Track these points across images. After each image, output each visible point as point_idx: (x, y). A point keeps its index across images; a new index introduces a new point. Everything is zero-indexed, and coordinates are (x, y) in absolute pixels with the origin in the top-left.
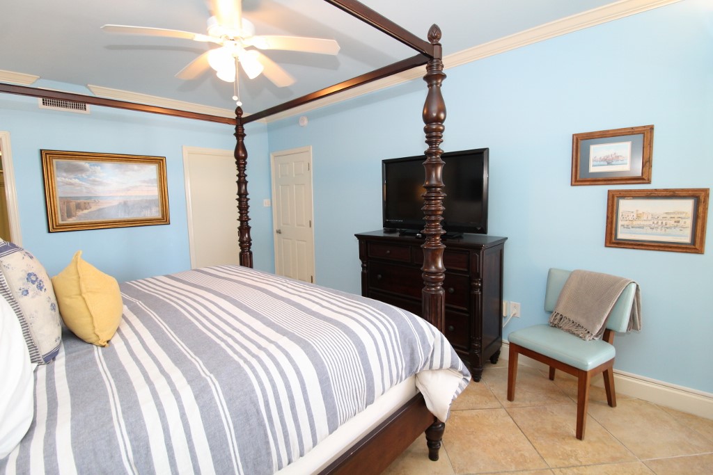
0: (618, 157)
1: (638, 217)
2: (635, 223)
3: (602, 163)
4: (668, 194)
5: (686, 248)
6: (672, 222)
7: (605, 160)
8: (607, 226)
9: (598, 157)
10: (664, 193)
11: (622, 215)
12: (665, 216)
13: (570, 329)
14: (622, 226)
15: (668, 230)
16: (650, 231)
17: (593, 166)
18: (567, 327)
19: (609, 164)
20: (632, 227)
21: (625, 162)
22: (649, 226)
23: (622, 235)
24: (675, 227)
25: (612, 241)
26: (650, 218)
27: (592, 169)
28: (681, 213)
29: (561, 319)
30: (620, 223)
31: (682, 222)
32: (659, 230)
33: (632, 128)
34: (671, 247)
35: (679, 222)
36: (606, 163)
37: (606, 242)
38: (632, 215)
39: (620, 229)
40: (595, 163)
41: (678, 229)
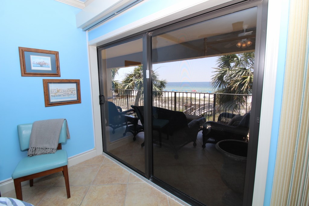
0: (45, 63)
1: (58, 91)
2: (57, 94)
3: (38, 65)
4: (68, 81)
5: (76, 102)
6: (70, 93)
7: (39, 64)
8: (45, 97)
9: (35, 62)
10: (66, 81)
11: (51, 91)
12: (68, 90)
13: (42, 152)
14: (52, 96)
15: (69, 96)
16: (63, 97)
17: (33, 66)
18: (40, 152)
19: (41, 66)
20: (56, 96)
21: (48, 66)
22: (63, 95)
23: (52, 100)
24: (72, 94)
25: (48, 104)
26: (62, 92)
27: (33, 68)
28: (73, 89)
29: (35, 150)
30: (51, 95)
31: (73, 92)
32: (66, 96)
33: (50, 51)
34: (71, 102)
35: (72, 92)
36: (40, 66)
37: (45, 105)
38: (55, 91)
39: (51, 98)
40: (34, 65)
41: (72, 95)
